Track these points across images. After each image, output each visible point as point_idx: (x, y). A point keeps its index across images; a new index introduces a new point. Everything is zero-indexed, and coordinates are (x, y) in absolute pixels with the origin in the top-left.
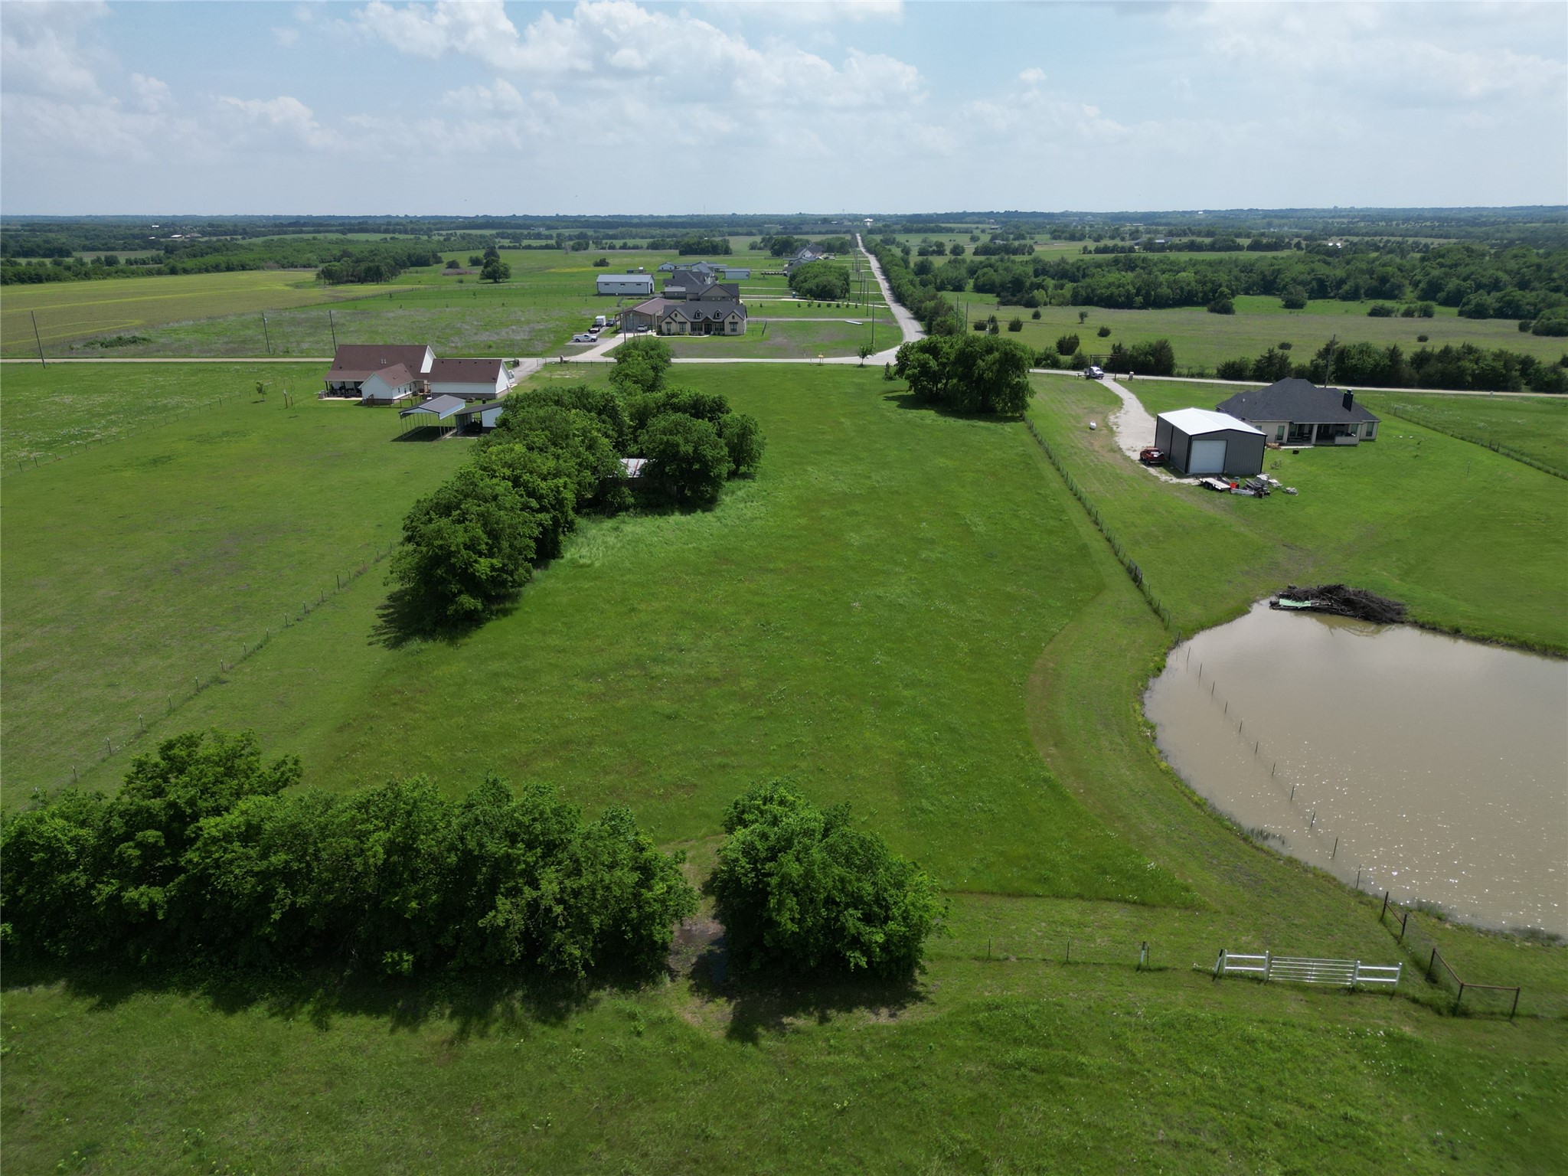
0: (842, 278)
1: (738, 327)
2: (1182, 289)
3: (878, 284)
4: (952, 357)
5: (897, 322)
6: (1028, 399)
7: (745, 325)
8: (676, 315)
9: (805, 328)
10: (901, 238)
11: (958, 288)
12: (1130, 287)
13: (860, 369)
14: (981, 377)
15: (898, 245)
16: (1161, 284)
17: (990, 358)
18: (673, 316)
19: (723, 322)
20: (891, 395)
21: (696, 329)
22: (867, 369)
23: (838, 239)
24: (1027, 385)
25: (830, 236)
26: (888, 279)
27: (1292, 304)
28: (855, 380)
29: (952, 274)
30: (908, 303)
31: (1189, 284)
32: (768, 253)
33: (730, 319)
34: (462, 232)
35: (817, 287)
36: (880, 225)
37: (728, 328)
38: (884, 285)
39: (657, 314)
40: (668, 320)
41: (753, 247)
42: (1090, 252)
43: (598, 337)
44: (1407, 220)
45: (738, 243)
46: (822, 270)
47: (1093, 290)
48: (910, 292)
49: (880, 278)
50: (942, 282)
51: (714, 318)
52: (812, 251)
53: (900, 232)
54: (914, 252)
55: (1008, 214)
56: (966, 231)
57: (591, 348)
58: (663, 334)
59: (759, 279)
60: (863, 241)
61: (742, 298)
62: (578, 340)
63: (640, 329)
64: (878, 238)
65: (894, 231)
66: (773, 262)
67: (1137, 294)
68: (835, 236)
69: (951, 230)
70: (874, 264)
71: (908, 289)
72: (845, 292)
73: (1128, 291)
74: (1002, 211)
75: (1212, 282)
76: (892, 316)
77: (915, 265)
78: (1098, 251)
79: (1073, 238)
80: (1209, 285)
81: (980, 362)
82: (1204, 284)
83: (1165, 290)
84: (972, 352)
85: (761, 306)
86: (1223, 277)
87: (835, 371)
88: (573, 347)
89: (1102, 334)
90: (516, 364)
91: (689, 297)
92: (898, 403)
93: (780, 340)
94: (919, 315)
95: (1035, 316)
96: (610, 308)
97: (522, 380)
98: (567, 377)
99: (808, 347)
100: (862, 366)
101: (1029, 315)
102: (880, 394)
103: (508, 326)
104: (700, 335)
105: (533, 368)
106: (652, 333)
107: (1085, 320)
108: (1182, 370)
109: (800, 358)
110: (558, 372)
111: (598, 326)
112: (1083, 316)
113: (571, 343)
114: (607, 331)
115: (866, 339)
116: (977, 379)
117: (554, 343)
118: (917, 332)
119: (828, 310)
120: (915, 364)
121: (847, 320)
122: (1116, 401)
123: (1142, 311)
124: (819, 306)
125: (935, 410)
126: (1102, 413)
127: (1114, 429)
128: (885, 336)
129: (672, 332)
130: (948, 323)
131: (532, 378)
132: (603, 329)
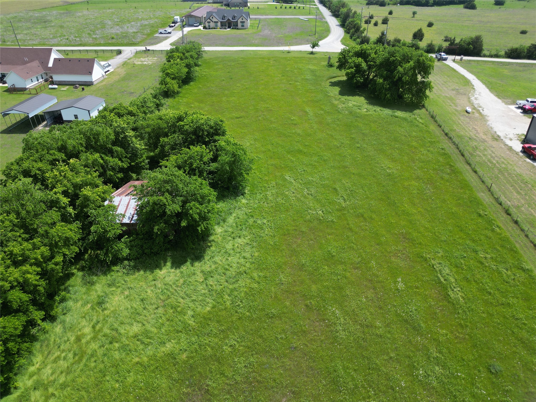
1: (245, 24)
4: (378, 62)
5: (325, 18)
6: (427, 92)
7: (249, 23)
8: (213, 18)
9: (279, 23)
13: (311, 56)
14: (400, 79)
17: (407, 65)
18: (211, 18)
19: (237, 21)
20: (333, 80)
21: (223, 25)
22: (315, 56)
24: (430, 84)
27: (499, 3)
28: (310, 67)
30: (328, 5)
33: (240, 20)
37: (240, 25)
39: (204, 16)
40: (209, 20)
43: (173, 30)
51: (233, 19)
57: (166, 38)
58: (206, 29)
62: (161, 33)
63: (195, 25)
76: (321, 14)
81: (400, 69)
84: (394, 61)
85: (258, 8)
87: (298, 58)
88: (156, 38)
89: (430, 25)
90: (119, 52)
91: (224, 3)
92: (340, 89)
93: (267, 32)
94: (336, 14)
95: (391, 13)
96: (185, 10)
97: (118, 66)
98: (145, 63)
99: (281, 37)
100: (312, 53)
101: (388, 13)
102: (327, 80)
103: (130, 22)
104: (225, 29)
105: (127, 55)
106: (201, 27)
107: (415, 15)
108: (485, 52)
109: (277, 46)
110: (141, 57)
111: (175, 22)
112: (414, 13)
113: (157, 35)
114: (178, 26)
115: (311, 31)
116: (397, 80)
117: (148, 35)
118: (337, 25)
119: (290, 10)
120: (352, 65)
121: (301, 17)
122: (467, 82)
123: (433, 8)
124: (286, 8)
125: (364, 97)
126: (465, 94)
127: (481, 111)
128: (321, 28)
129: (211, 27)
130: (355, 22)
131: (125, 64)
132: (177, 25)
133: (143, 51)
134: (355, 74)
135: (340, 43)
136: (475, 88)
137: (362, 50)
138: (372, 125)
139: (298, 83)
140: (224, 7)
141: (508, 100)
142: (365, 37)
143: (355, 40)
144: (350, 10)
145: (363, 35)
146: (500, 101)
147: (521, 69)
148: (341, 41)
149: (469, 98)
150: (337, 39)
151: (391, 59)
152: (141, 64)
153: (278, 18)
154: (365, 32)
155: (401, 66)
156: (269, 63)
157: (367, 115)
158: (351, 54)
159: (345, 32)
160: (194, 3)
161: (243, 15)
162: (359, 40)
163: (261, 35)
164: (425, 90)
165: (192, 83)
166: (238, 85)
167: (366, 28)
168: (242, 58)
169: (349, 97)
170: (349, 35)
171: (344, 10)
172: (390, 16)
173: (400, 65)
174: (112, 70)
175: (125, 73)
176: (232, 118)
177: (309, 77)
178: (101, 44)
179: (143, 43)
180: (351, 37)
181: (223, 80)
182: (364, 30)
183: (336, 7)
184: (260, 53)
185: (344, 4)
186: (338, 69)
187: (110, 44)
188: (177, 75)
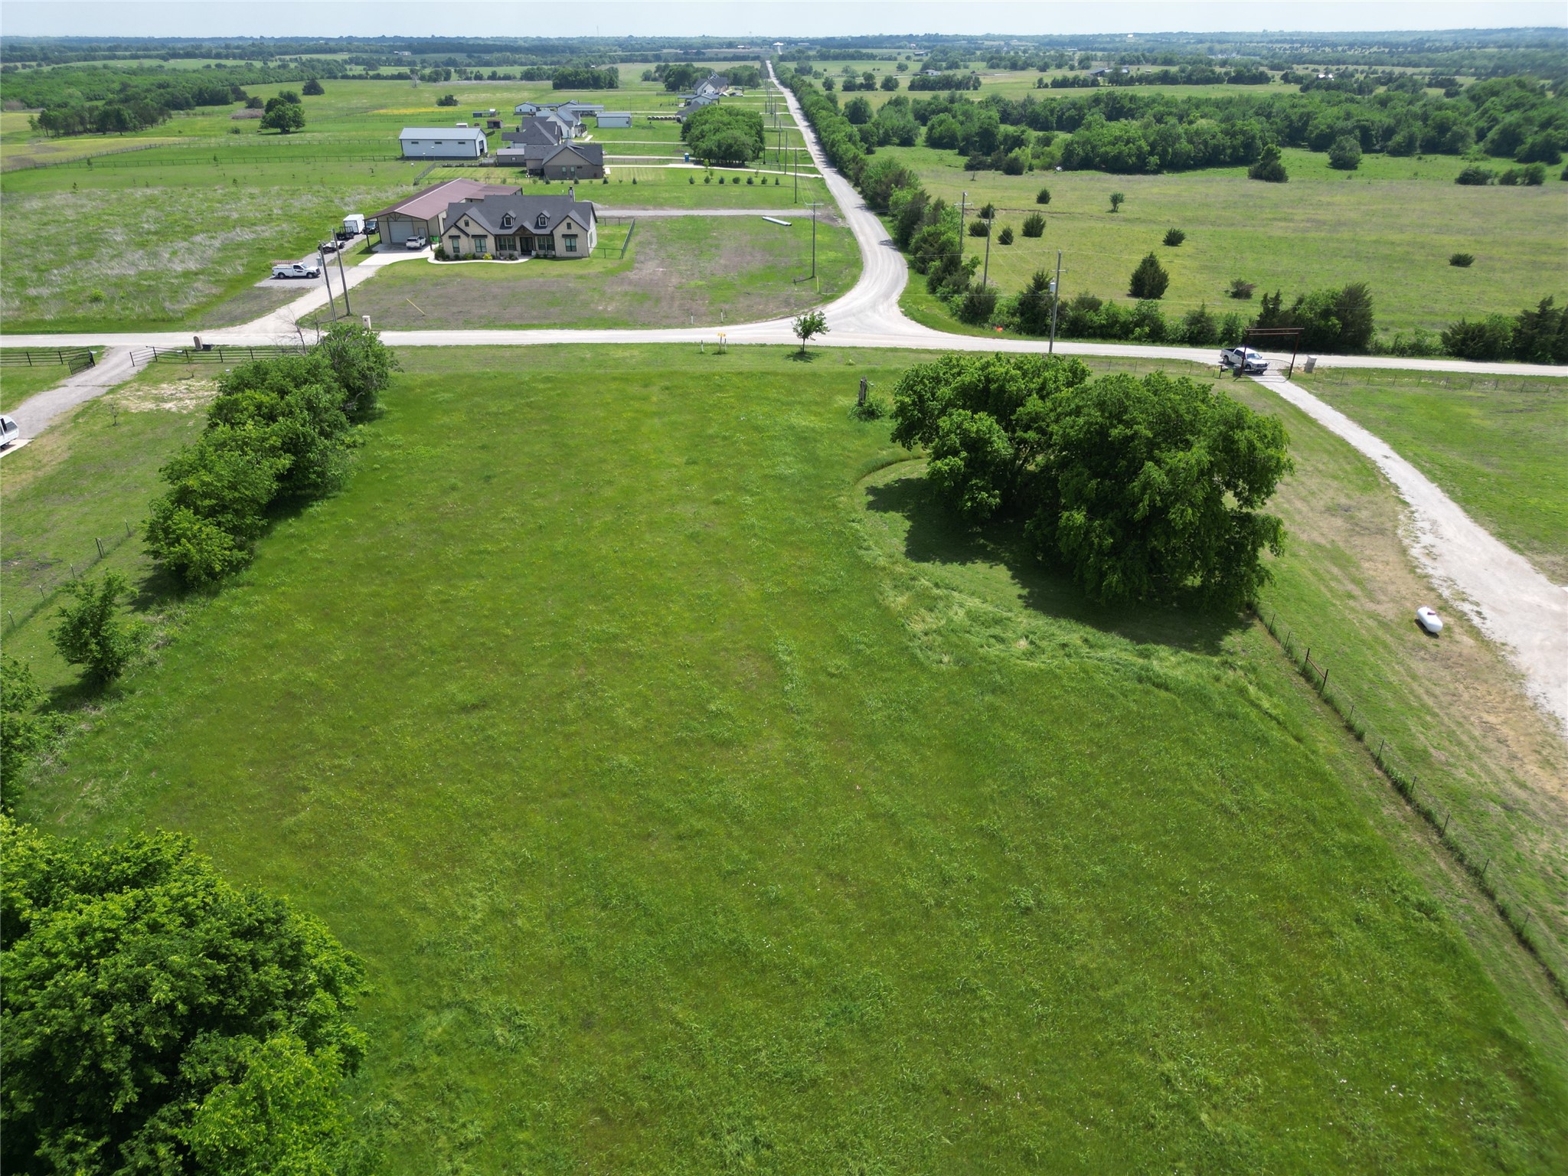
0: (753, 132)
1: (578, 243)
2: (1205, 143)
3: (799, 134)
4: (1057, 433)
5: (843, 218)
6: (1265, 555)
7: (592, 237)
8: (467, 224)
9: (697, 236)
10: (817, 66)
11: (907, 142)
12: (1143, 143)
15: (817, 75)
16: (1179, 137)
18: (461, 224)
19: (551, 234)
20: (880, 479)
21: (505, 249)
22: (814, 366)
23: (746, 68)
24: (1272, 523)
25: (737, 64)
26: (813, 126)
27: (1344, 163)
29: (896, 121)
30: (851, 173)
31: (1214, 137)
32: (661, 86)
33: (562, 229)
34: (308, 56)
35: (719, 146)
36: (793, 49)
37: (560, 246)
38: (809, 136)
39: (439, 218)
40: (454, 232)
41: (647, 77)
42: (1046, 86)
44: (1351, 46)
45: (630, 73)
46: (726, 119)
47: (1094, 148)
48: (850, 155)
49: (802, 125)
50: (886, 133)
51: (537, 226)
52: (715, 84)
53: (815, 58)
54: (838, 86)
55: (928, 38)
56: (890, 59)
58: (446, 258)
59: (644, 128)
60: (775, 70)
61: (612, 161)
62: (279, 277)
63: (409, 244)
64: (792, 66)
65: (808, 58)
66: (664, 99)
67: (1151, 153)
68: (742, 63)
69: (872, 57)
70: (792, 103)
71: (848, 150)
72: (757, 153)
73: (1140, 148)
74: (921, 34)
75: (1243, 132)
76: (831, 201)
77: (847, 106)
78: (1056, 84)
79: (1014, 66)
80: (1240, 138)
81: (1153, 471)
82: (1233, 135)
83: (1184, 146)
84: (1126, 440)
85: (634, 182)
86: (1255, 126)
87: (750, 375)
88: (256, 297)
89: (1174, 239)
90: (86, 360)
91: (530, 165)
92: (908, 524)
93: (651, 269)
94: (876, 202)
95: (1044, 198)
96: (399, 190)
97: (57, 421)
98: (167, 406)
99: (699, 287)
100: (802, 354)
101: (1034, 197)
102: (858, 480)
103: (192, 234)
104: (511, 257)
105: (117, 371)
106: (428, 253)
107: (1120, 206)
108: (1381, 337)
109: (683, 325)
110: (162, 381)
111: (345, 235)
112: (1116, 200)
113: (267, 283)
114: (354, 249)
115: (801, 264)
116: (1147, 520)
117: (234, 283)
118: (882, 243)
119: (736, 190)
120: (955, 439)
121: (769, 214)
122: (1369, 474)
123: (1160, 177)
124: (722, 182)
125: (1006, 564)
126: (1381, 532)
127: (1476, 621)
128: (832, 255)
129: (462, 252)
130: (943, 238)
131: (89, 409)
132: (349, 244)
133: (186, 351)
134: (966, 478)
135: (896, 310)
136: (1408, 499)
137: (988, 380)
138: (1065, 733)
139: (748, 500)
140: (526, 181)
141: (1550, 558)
142: (980, 290)
143: (945, 299)
144: (922, 197)
145: (974, 281)
146: (1520, 561)
147: (1518, 400)
148: (901, 303)
149: (1404, 551)
150: (887, 296)
151: (1114, 432)
152: (150, 413)
153: (692, 218)
154: (979, 270)
155: (1158, 462)
156: (645, 399)
157: (1034, 677)
158: (945, 391)
159: (912, 265)
160: (434, 167)
161: (573, 214)
162: (960, 299)
163: (630, 283)
164: (1255, 550)
165: (317, 508)
166: (510, 511)
167: (982, 259)
168: (548, 379)
169: (948, 566)
170: (923, 281)
171: (902, 196)
172: (1042, 207)
173: (1151, 458)
174: (19, 444)
175: (66, 456)
176: (440, 712)
177: (789, 466)
178: (42, 322)
179: (199, 318)
180: (933, 290)
181: (454, 488)
182: (975, 263)
183: (876, 182)
184: (620, 354)
185: (902, 174)
186: (899, 444)
187: (76, 321)
188: (229, 495)
